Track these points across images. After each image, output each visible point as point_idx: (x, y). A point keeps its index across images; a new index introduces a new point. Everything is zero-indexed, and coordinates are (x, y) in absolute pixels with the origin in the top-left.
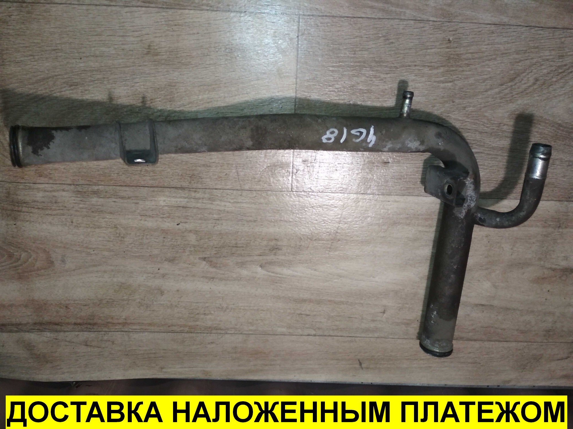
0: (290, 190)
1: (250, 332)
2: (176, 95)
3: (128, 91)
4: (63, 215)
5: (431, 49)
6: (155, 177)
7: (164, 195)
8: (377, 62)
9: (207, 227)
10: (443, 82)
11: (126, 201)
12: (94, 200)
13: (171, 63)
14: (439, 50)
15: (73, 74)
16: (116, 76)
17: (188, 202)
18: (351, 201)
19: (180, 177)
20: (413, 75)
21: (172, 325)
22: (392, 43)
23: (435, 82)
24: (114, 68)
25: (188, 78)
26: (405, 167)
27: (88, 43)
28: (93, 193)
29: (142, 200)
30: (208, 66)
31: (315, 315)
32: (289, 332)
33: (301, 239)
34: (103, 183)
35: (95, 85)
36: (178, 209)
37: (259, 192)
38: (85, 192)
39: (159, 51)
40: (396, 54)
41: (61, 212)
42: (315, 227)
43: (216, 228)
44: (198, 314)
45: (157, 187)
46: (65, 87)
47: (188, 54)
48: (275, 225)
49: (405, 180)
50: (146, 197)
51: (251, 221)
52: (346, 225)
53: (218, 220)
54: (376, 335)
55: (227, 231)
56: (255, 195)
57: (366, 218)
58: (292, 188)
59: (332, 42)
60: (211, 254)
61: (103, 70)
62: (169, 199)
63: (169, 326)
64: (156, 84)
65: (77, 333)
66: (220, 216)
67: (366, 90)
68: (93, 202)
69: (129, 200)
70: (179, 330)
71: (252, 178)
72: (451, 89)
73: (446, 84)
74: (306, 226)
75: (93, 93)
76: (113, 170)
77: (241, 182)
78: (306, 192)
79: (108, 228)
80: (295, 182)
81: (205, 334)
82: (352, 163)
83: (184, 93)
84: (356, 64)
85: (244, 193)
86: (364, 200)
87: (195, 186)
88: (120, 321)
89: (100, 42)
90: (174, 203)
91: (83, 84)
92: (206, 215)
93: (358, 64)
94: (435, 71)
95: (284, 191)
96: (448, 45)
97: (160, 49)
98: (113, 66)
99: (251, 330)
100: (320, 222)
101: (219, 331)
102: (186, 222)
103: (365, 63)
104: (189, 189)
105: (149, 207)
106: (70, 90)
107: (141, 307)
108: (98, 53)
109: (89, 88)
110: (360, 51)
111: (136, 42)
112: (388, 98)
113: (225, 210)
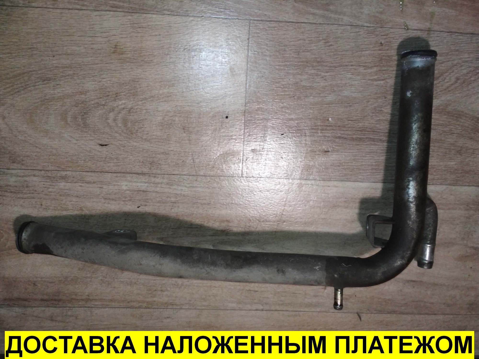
0: (241, 176)
1: (203, 308)
2: (139, 90)
3: (96, 86)
4: (33, 198)
5: (366, 51)
6: (119, 164)
7: (126, 180)
8: (318, 62)
9: (165, 209)
10: (376, 80)
11: (91, 185)
12: (62, 184)
13: (135, 61)
14: (372, 52)
15: (47, 70)
16: (85, 72)
17: (147, 187)
18: (295, 186)
19: (141, 164)
20: (350, 73)
21: (131, 301)
22: (331, 45)
23: (369, 80)
24: (84, 65)
25: (150, 75)
26: (343, 156)
27: (61, 42)
28: (61, 178)
29: (105, 185)
30: (168, 64)
31: (263, 291)
32: (239, 308)
33: (250, 221)
34: (70, 169)
35: (66, 80)
36: (138, 193)
37: (213, 178)
38: (54, 177)
39: (125, 51)
40: (335, 55)
41: (32, 195)
42: (263, 209)
43: (173, 210)
44: (156, 290)
45: (120, 173)
46: (39, 82)
47: (151, 53)
48: (227, 208)
49: (343, 167)
50: (110, 182)
51: (205, 204)
52: (291, 208)
53: (175, 203)
54: (318, 310)
55: (183, 213)
56: (209, 180)
57: (308, 202)
58: (242, 174)
59: (279, 44)
60: (168, 234)
61: (74, 67)
62: (131, 184)
63: (128, 302)
64: (121, 80)
65: (43, 309)
66: (177, 199)
67: (308, 86)
68: (60, 187)
69: (94, 185)
70: (138, 305)
71: (206, 165)
72: (382, 86)
73: (379, 82)
74: (254, 209)
75: (64, 87)
76: (80, 157)
77: (197, 169)
78: (255, 177)
79: (75, 210)
80: (245, 168)
81: (161, 310)
82: (296, 152)
83: (146, 88)
84: (299, 64)
85: (199, 179)
86: (307, 185)
87: (154, 171)
88: (83, 298)
89: (72, 42)
90: (135, 187)
91: (55, 79)
92: (164, 198)
93: (302, 64)
94: (369, 71)
95: (236, 177)
96: (381, 48)
97: (126, 49)
98: (83, 64)
99: (204, 306)
100: (267, 205)
101: (175, 307)
102: (146, 205)
103: (307, 63)
104: (149, 175)
105: (112, 191)
106: (43, 84)
107: (103, 284)
108: (69, 51)
109: (61, 83)
110: (303, 52)
111: (104, 42)
112: (328, 94)
113: (181, 194)
